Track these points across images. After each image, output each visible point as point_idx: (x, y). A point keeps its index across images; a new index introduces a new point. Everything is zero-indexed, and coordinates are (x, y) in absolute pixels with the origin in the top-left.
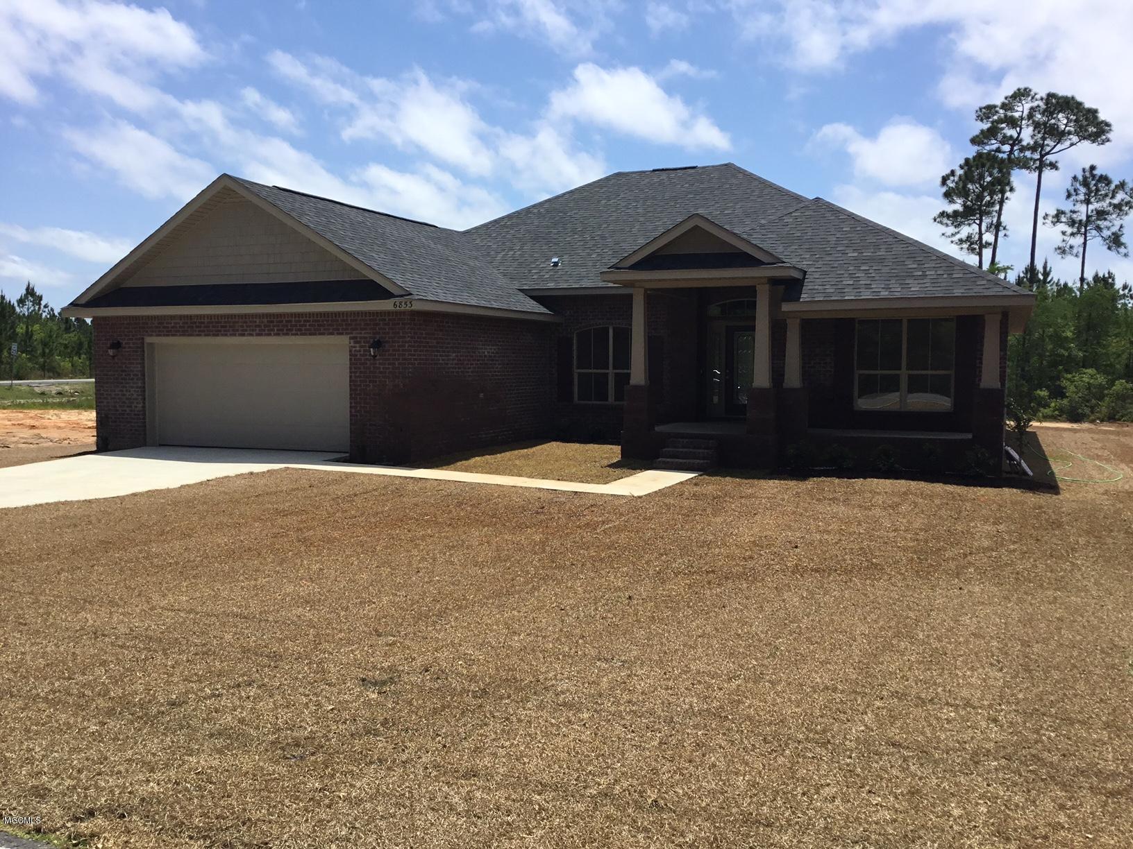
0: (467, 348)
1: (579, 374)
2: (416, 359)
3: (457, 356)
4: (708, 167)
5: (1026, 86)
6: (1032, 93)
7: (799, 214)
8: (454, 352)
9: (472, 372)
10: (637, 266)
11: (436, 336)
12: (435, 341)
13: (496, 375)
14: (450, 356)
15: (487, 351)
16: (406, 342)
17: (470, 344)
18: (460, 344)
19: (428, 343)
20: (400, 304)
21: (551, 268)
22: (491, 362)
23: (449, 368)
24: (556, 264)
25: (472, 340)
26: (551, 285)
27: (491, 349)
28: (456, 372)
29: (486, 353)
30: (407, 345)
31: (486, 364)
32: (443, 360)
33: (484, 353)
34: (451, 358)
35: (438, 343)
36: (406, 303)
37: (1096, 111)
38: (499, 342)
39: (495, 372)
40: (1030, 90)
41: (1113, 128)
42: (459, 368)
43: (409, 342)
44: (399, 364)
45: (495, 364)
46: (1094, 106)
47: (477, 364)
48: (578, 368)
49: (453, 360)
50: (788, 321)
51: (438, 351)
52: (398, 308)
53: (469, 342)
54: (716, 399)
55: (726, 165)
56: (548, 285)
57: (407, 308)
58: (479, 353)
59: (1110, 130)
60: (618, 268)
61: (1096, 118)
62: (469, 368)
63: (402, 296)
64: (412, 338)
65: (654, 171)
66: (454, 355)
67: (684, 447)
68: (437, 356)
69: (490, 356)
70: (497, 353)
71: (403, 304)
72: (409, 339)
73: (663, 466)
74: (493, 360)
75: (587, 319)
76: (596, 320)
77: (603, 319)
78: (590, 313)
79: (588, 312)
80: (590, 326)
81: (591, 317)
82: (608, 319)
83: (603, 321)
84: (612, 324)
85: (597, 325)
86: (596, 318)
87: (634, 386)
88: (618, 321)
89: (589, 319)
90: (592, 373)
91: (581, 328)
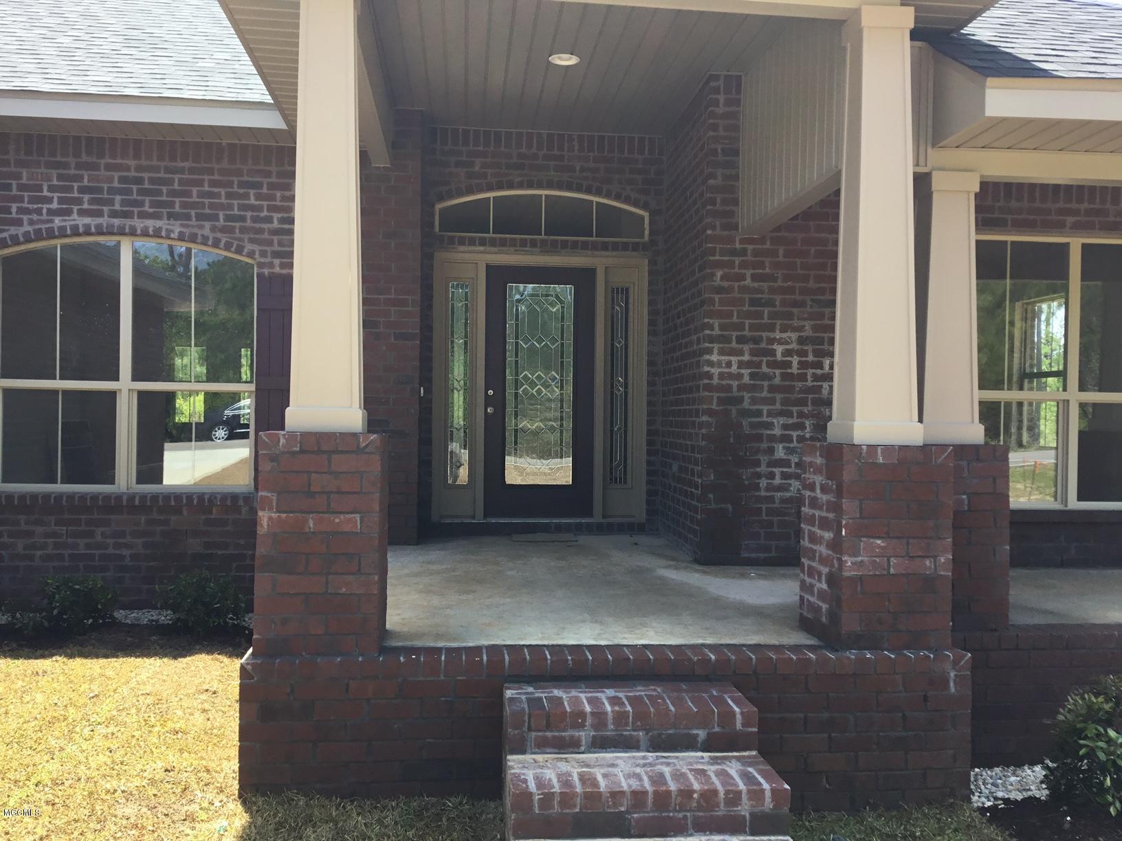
75: (39, 211)
76: (75, 216)
77: (99, 214)
78: (49, 190)
79: (45, 188)
80: (51, 235)
81: (55, 205)
82: (114, 214)
83: (99, 220)
84: (133, 233)
85: (76, 232)
86: (75, 208)
87: (306, 435)
88: (151, 224)
89: (49, 210)
90: (55, 392)
91: (15, 241)
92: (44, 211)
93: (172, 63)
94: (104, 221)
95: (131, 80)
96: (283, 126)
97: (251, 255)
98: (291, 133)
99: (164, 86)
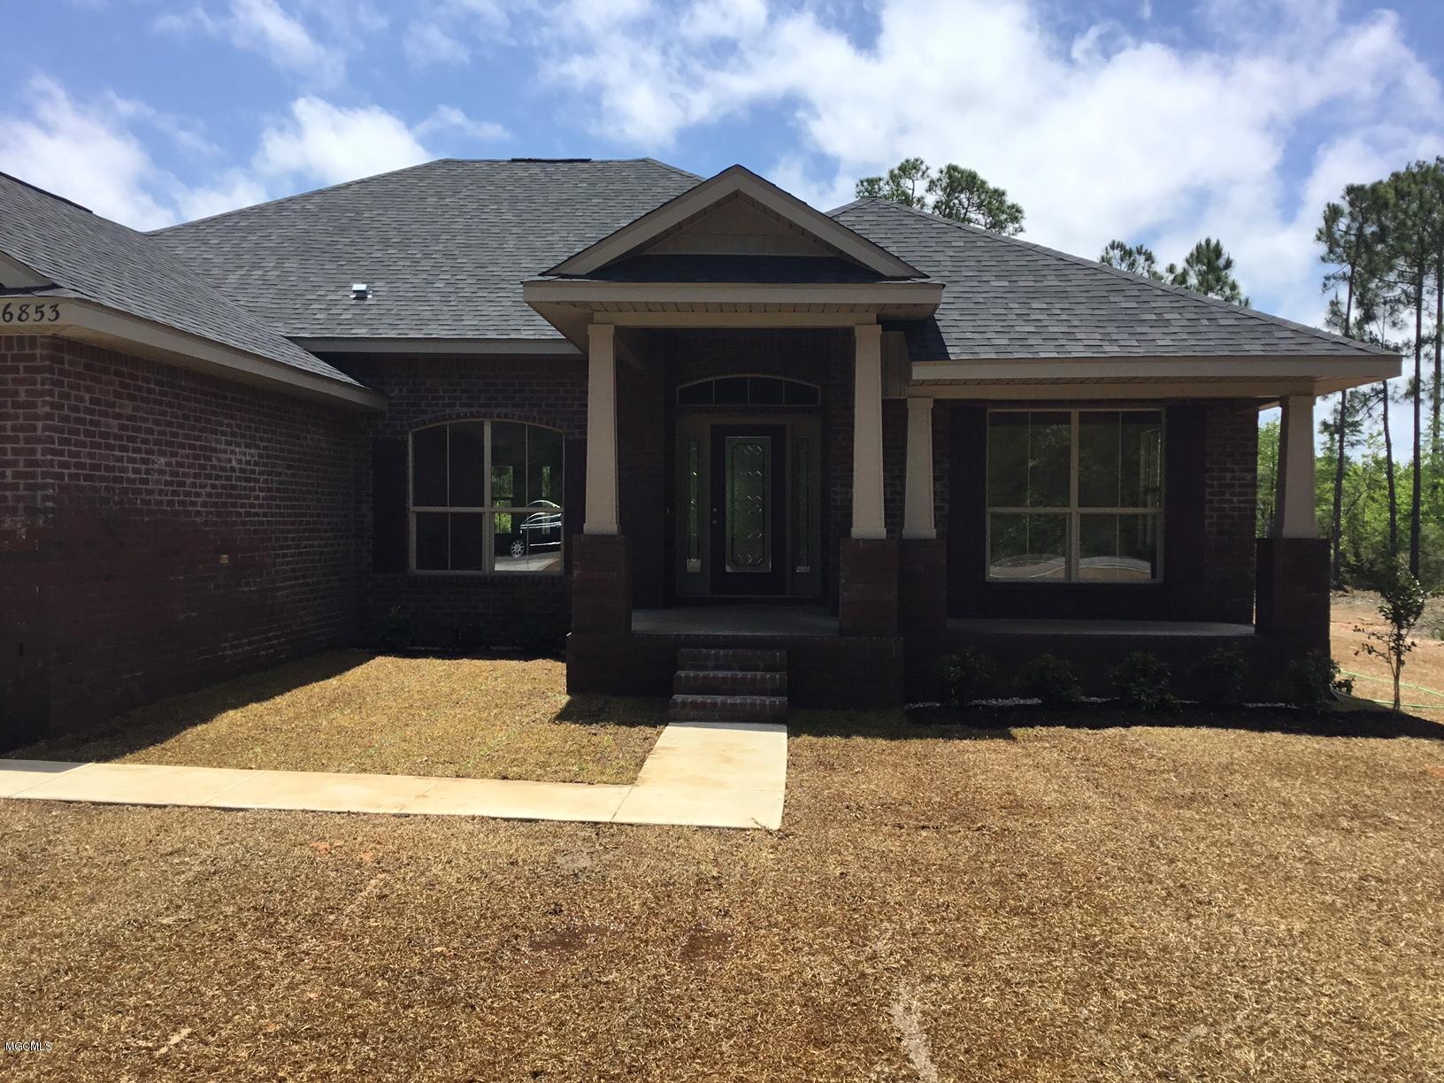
0: (192, 447)
1: (419, 514)
2: (63, 465)
3: (167, 464)
4: (611, 161)
5: (916, 157)
6: (923, 167)
7: (854, 219)
8: (163, 454)
9: (204, 504)
10: (608, 272)
11: (117, 410)
12: (116, 422)
13: (257, 514)
14: (154, 462)
15: (238, 456)
16: (36, 417)
17: (198, 438)
18: (175, 435)
19: (98, 424)
20: (23, 309)
21: (354, 302)
22: (244, 484)
23: (150, 492)
24: (361, 296)
25: (203, 430)
26: (362, 332)
27: (245, 454)
28: (171, 503)
29: (234, 463)
30: (40, 424)
31: (234, 487)
32: (136, 471)
33: (230, 461)
34: (156, 466)
35: (123, 427)
36: (39, 309)
37: (1003, 194)
38: (261, 439)
39: (252, 506)
40: (922, 163)
41: (1026, 214)
42: (175, 493)
43: (48, 416)
44: (16, 475)
45: (253, 489)
46: (1002, 187)
47: (214, 487)
48: (416, 504)
49: (161, 472)
50: (910, 402)
51: (123, 449)
52: (15, 321)
53: (196, 433)
54: (694, 564)
55: (643, 160)
56: (353, 331)
57: (45, 322)
58: (219, 459)
59: (1022, 217)
60: (564, 276)
61: (1002, 202)
62: (198, 495)
63: (27, 290)
64: (53, 405)
65: (514, 161)
66: (163, 460)
67: (717, 668)
68: (120, 459)
69: (242, 471)
70: (256, 464)
71: (31, 310)
72: (47, 409)
73: (692, 714)
74: (248, 480)
75: (437, 405)
76: (458, 407)
77: (471, 405)
78: (443, 392)
79: (441, 391)
80: (444, 418)
81: (446, 401)
82: (481, 406)
83: (471, 409)
84: (491, 416)
85: (458, 416)
86: (458, 403)
87: (592, 536)
88: (502, 410)
89: (443, 404)
90: (446, 514)
91: (424, 423)
92: (440, 405)
93: (510, 303)
94: (474, 410)
95: (490, 323)
96: (577, 352)
97: (561, 427)
98: (586, 355)
99: (510, 328)
